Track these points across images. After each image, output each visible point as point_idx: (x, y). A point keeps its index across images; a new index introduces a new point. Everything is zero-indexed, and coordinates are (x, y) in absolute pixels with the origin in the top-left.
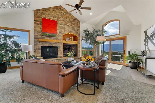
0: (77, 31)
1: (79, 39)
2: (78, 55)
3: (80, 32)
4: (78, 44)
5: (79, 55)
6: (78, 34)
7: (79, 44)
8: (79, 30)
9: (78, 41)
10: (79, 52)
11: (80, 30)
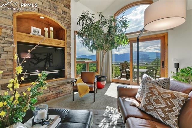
0: (64, 15)
1: (69, 36)
2: (67, 74)
3: (70, 19)
4: (66, 47)
5: (70, 74)
6: (66, 22)
7: (69, 47)
8: (67, 14)
9: (67, 40)
10: (70, 67)
11: (70, 13)
